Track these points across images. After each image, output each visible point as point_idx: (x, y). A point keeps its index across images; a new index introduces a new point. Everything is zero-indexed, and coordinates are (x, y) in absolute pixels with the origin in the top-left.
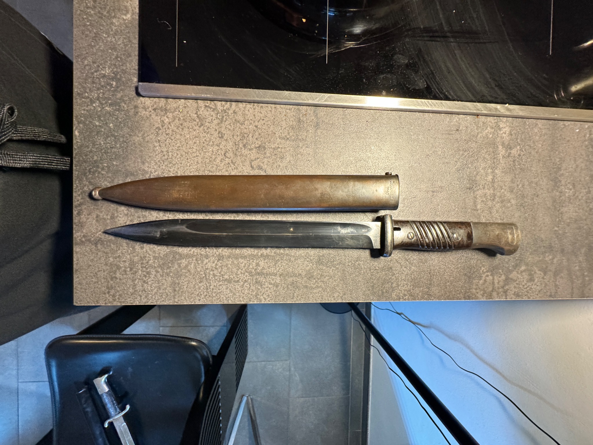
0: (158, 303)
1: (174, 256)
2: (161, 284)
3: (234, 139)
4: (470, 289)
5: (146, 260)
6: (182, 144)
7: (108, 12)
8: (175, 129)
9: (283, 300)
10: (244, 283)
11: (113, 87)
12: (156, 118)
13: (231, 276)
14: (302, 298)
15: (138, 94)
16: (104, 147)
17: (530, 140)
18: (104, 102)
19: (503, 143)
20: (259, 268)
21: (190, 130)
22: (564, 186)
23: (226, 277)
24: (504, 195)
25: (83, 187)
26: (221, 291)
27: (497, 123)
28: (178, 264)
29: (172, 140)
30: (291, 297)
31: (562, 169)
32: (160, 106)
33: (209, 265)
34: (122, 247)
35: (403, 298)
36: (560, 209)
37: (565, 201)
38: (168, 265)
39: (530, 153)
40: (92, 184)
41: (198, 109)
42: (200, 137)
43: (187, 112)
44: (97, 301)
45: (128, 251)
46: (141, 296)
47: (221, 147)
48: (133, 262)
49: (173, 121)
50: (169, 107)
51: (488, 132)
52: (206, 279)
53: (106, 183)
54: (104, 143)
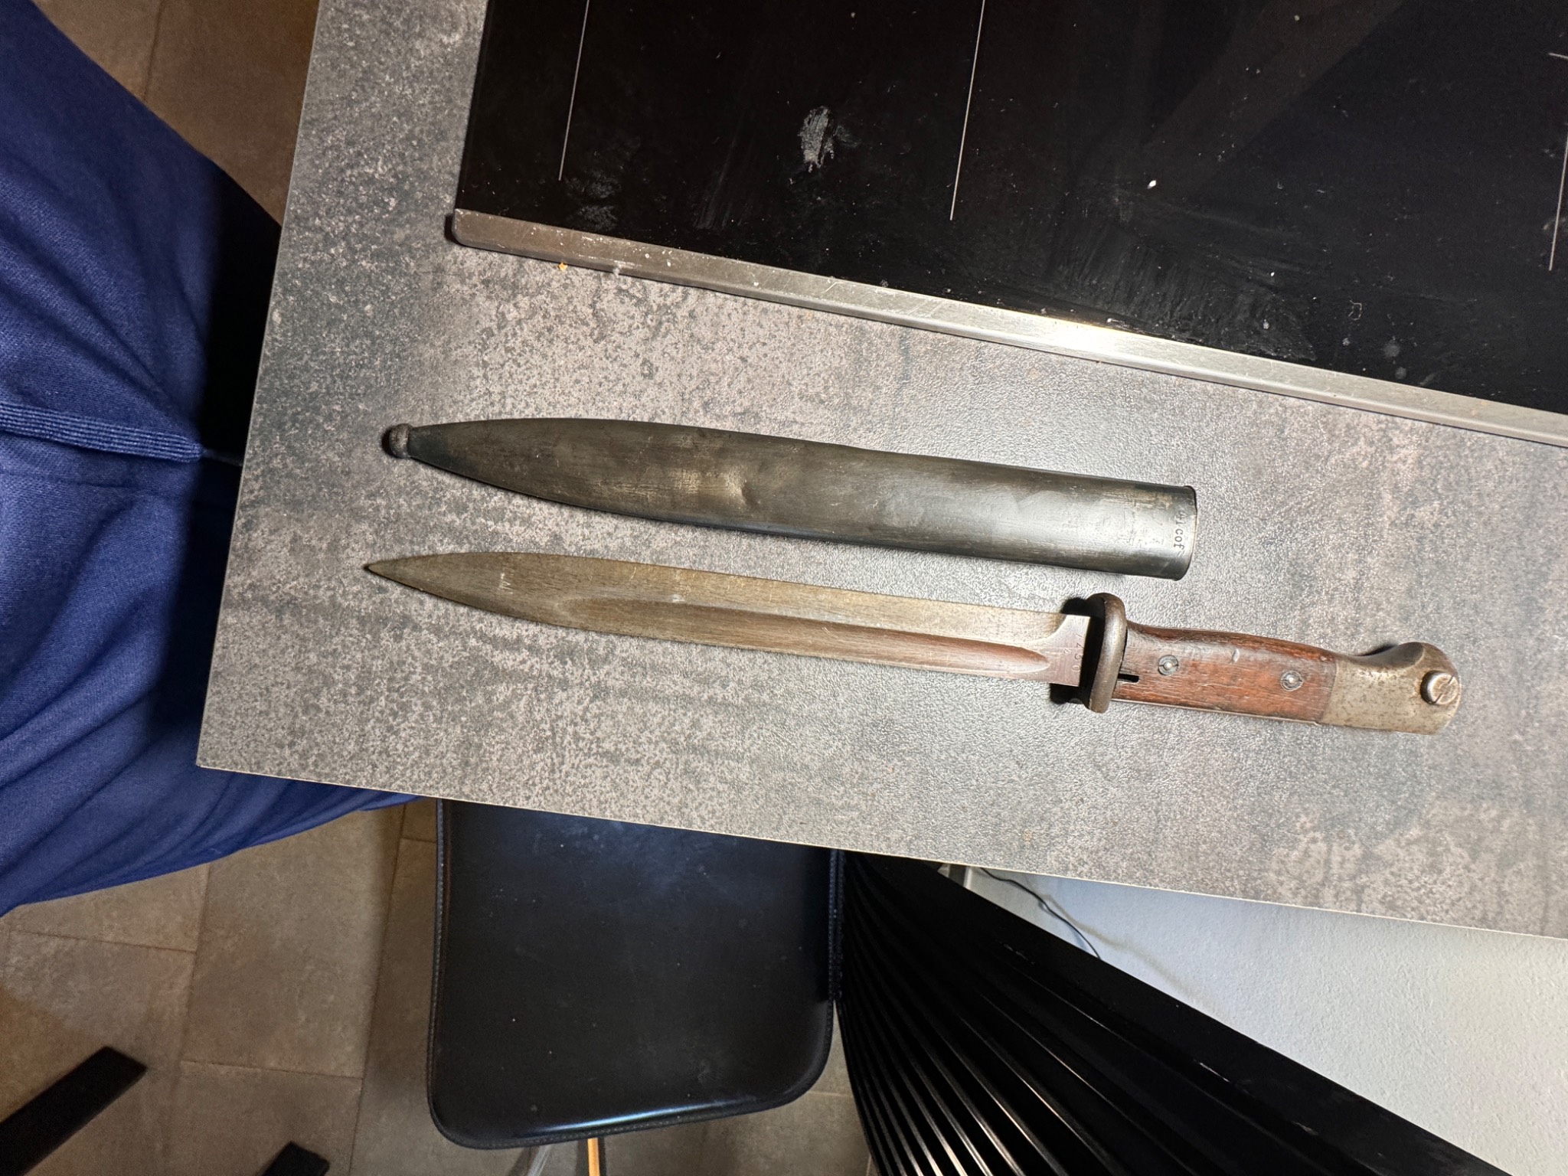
0: (418, 790)
1: (477, 671)
2: (432, 741)
3: (681, 383)
4: (1260, 870)
5: (402, 671)
6: (544, 380)
7: (407, 21)
8: (531, 339)
9: (750, 829)
10: (653, 769)
11: (388, 212)
12: (487, 304)
13: (619, 746)
14: (803, 831)
15: (450, 236)
16: (341, 361)
17: (1470, 489)
18: (359, 246)
19: (1396, 486)
20: (698, 733)
21: (571, 346)
22: (1551, 623)
23: (607, 745)
24: (1384, 627)
25: (271, 458)
26: (587, 781)
27: (1384, 431)
28: (485, 693)
29: (519, 365)
30: (774, 825)
31: (1550, 577)
32: (503, 275)
33: (568, 707)
34: (347, 628)
35: (1075, 869)
36: (1533, 686)
37: (1549, 664)
38: (459, 693)
39: (1468, 523)
40: (294, 454)
41: (597, 294)
42: (594, 367)
43: (570, 301)
44: (258, 763)
45: (359, 641)
46: (374, 766)
47: (644, 399)
48: (370, 673)
49: (530, 318)
50: (523, 281)
51: (1358, 454)
52: (554, 744)
53: (331, 454)
54: (342, 352)
